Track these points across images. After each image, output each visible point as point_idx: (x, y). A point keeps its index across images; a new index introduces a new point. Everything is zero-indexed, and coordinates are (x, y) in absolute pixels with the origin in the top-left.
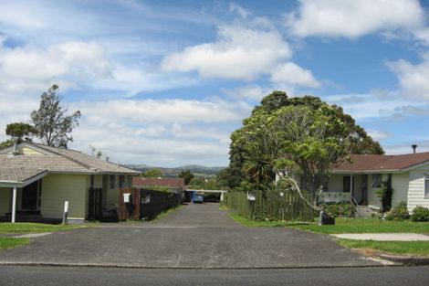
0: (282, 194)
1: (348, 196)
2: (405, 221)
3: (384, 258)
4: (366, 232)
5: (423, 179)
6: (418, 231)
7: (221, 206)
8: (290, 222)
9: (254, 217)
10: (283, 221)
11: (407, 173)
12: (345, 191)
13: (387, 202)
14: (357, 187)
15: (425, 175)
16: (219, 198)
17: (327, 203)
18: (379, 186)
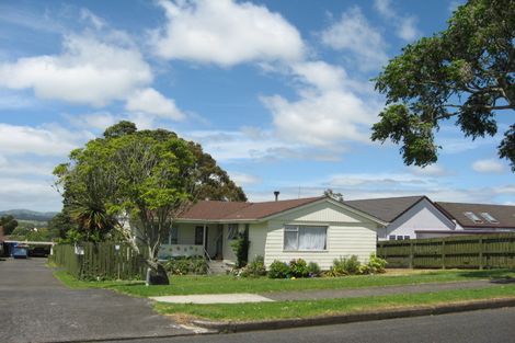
0: (118, 247)
1: (201, 248)
2: (261, 278)
3: (198, 325)
4: (193, 294)
5: (282, 230)
6: (253, 290)
7: (48, 263)
8: (127, 282)
9: (83, 275)
10: (119, 280)
11: (265, 223)
12: (197, 243)
13: (243, 256)
14: (211, 239)
15: (284, 225)
16: (49, 252)
17: (175, 258)
18: (235, 238)
